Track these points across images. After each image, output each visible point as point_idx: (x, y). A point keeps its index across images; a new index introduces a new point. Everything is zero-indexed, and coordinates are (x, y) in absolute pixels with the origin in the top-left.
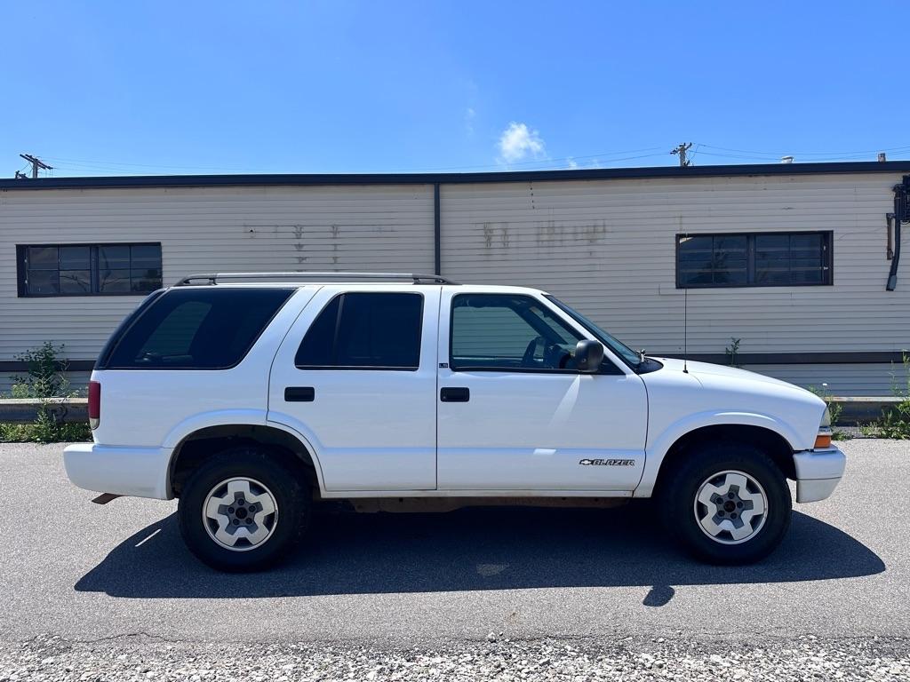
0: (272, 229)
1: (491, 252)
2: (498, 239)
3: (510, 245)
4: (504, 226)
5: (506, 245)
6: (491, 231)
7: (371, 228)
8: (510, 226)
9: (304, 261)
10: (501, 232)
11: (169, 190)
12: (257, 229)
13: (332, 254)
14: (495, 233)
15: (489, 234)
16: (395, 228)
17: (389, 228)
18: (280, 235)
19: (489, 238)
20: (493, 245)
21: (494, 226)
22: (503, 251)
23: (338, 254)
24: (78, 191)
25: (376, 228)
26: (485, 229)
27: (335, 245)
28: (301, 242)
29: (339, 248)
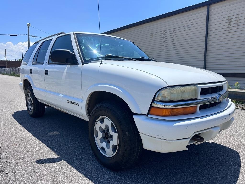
0: (157, 33)
1: (230, 29)
2: (235, 22)
3: (240, 24)
4: (237, 16)
5: (238, 25)
6: (231, 19)
7: (184, 27)
8: (240, 15)
9: (165, 42)
10: (236, 19)
11: (136, 27)
12: (154, 34)
13: (172, 39)
14: (233, 20)
15: (230, 21)
16: (192, 26)
17: (190, 26)
18: (159, 35)
19: (230, 23)
20: (232, 26)
21: (232, 17)
22: (236, 27)
23: (174, 38)
24: (120, 31)
25: (186, 27)
26: (228, 19)
27: (173, 35)
28: (164, 36)
29: (174, 36)
